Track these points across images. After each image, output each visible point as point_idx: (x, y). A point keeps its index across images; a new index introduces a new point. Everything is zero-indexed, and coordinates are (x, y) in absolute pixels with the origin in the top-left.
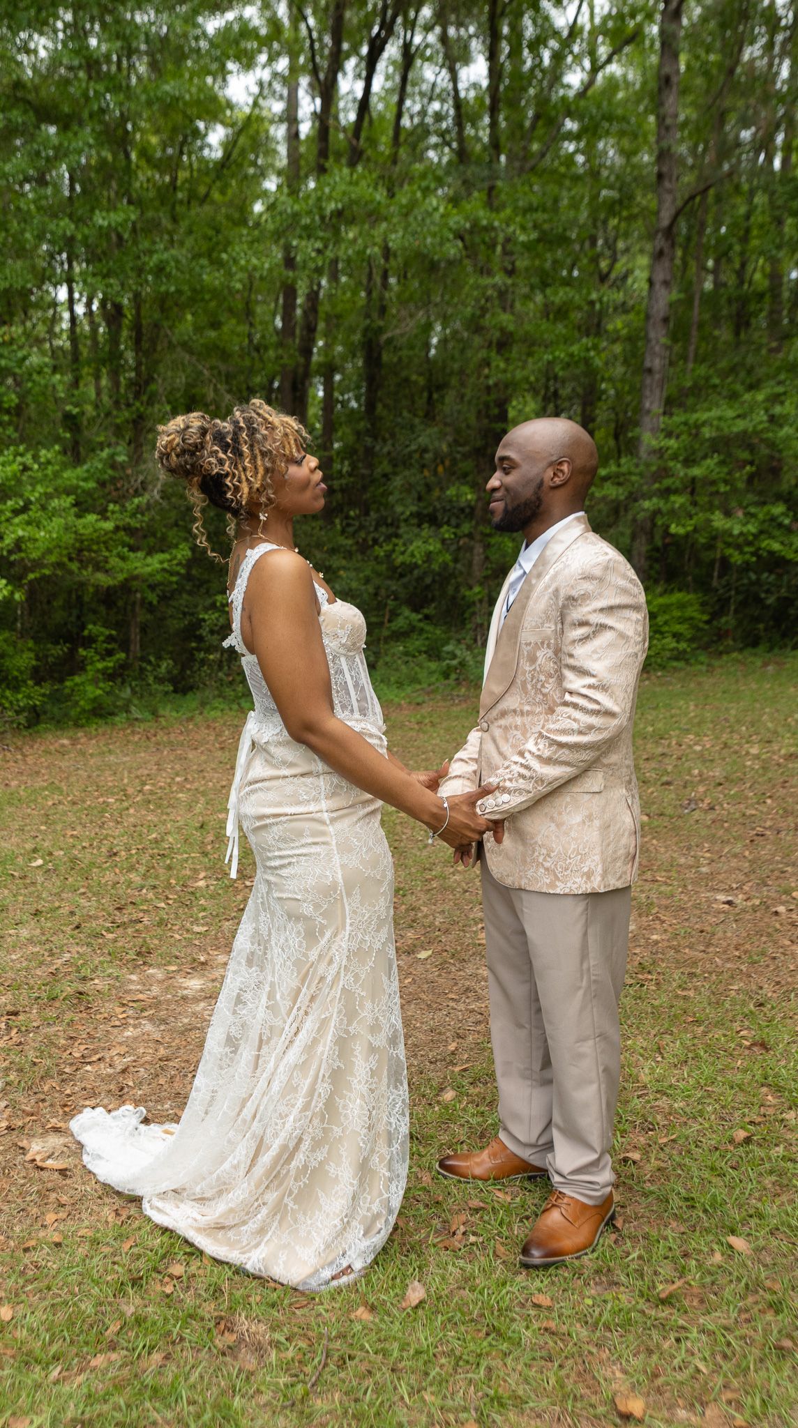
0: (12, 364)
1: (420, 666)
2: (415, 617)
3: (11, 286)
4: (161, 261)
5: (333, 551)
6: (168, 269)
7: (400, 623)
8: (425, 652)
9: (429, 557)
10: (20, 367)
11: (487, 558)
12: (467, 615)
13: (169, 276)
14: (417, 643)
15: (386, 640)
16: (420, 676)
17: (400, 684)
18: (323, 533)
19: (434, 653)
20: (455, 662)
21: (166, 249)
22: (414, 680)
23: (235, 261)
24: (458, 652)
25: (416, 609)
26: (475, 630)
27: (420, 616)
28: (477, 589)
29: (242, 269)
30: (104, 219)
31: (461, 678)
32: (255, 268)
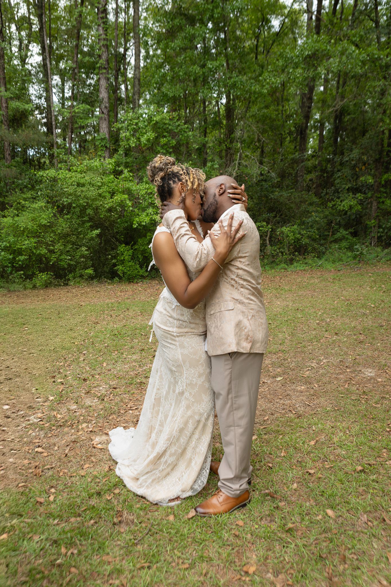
0: (173, 128)
1: (344, 253)
2: (345, 232)
3: (174, 95)
4: (235, 82)
5: (311, 204)
6: (237, 85)
7: (338, 235)
8: (346, 248)
9: (351, 207)
10: (177, 129)
11: (378, 208)
12: (368, 233)
13: (237, 88)
14: (344, 244)
15: (331, 242)
16: (343, 258)
17: (334, 262)
18: (307, 196)
19: (350, 248)
20: (358, 253)
21: (237, 76)
22: (340, 260)
23: (265, 80)
24: (360, 249)
25: (346, 230)
26: (371, 239)
27: (347, 232)
28: (373, 221)
29: (268, 83)
30: (211, 64)
31: (361, 259)
32: (273, 83)
